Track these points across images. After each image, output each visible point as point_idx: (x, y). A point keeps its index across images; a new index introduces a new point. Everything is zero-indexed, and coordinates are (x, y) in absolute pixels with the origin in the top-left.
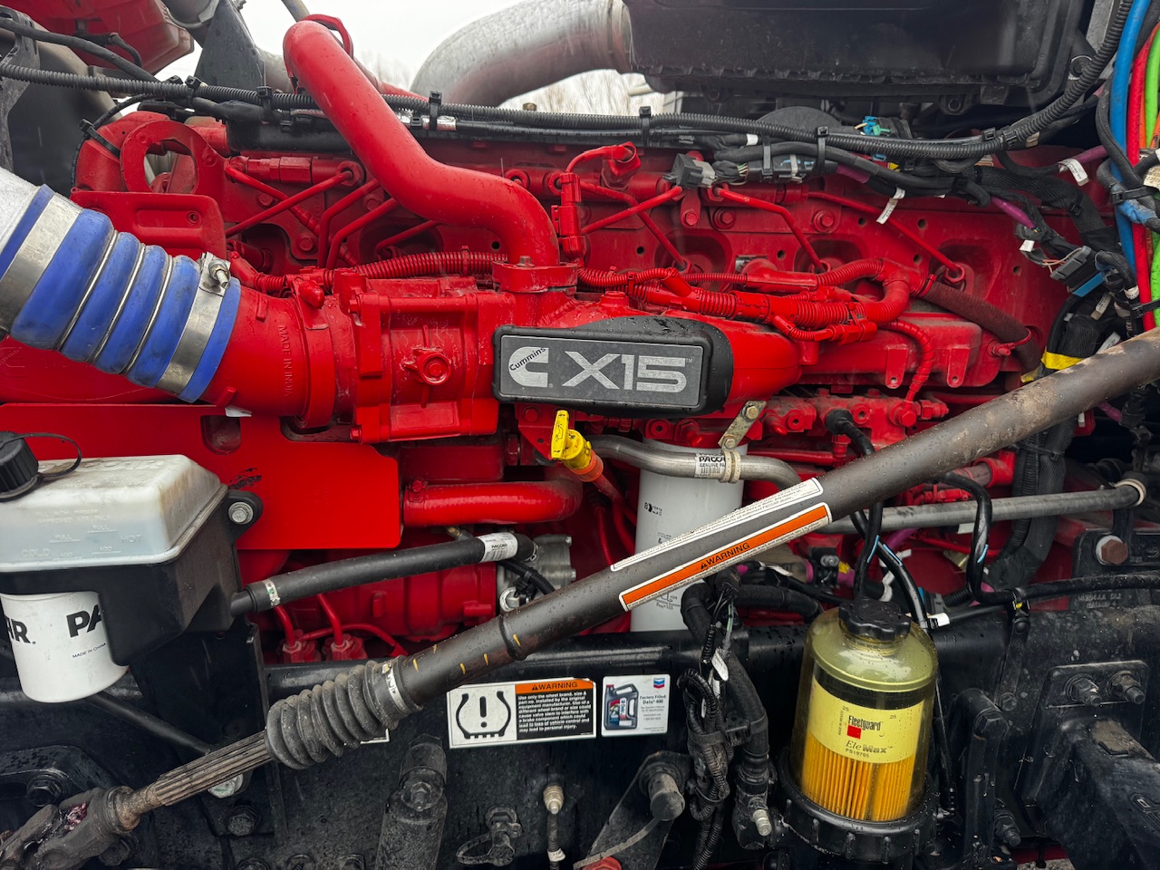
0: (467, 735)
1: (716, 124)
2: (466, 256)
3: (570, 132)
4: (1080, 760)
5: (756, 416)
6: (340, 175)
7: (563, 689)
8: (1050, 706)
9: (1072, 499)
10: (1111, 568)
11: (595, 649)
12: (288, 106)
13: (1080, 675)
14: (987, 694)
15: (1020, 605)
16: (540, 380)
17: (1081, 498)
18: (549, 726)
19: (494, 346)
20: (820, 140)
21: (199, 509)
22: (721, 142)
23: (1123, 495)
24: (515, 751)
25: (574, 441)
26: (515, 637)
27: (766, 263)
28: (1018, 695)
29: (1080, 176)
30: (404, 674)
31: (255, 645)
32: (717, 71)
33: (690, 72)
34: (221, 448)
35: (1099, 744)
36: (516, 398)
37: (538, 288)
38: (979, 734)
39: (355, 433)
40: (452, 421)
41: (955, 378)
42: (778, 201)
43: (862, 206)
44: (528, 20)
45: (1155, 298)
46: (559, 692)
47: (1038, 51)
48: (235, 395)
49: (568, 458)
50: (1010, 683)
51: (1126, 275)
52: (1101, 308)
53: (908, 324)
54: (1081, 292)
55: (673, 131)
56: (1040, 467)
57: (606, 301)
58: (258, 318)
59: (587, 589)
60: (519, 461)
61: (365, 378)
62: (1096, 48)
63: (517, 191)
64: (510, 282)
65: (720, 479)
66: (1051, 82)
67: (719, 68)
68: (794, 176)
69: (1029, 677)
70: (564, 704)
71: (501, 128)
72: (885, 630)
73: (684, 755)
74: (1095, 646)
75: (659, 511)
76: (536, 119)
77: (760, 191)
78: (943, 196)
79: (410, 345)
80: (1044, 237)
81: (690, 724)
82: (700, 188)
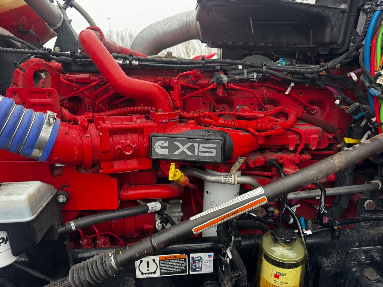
0: (143, 274)
1: (228, 62)
2: (142, 108)
3: (177, 66)
4: (359, 283)
5: (242, 162)
6: (99, 81)
7: (176, 258)
8: (348, 263)
9: (355, 188)
10: (369, 211)
11: (187, 244)
12: (81, 58)
13: (359, 252)
14: (326, 258)
15: (337, 228)
16: (165, 152)
17: (359, 188)
18: (171, 270)
19: (149, 140)
20: (264, 67)
21: (45, 199)
22: (230, 68)
23: (373, 186)
24: (160, 279)
25: (177, 173)
26: (155, 244)
27: (247, 108)
28: (337, 258)
29: (355, 78)
30: (117, 256)
31: (67, 244)
32: (229, 43)
33: (220, 43)
34: (57, 175)
35: (366, 277)
36: (157, 158)
37: (165, 120)
38: (323, 273)
39: (101, 171)
40: (135, 166)
41: (313, 146)
42: (250, 87)
43: (280, 88)
44: (169, 24)
45: (382, 122)
46: (174, 259)
47: (339, 36)
48: (58, 160)
49: (175, 179)
50: (334, 254)
51: (371, 113)
52: (364, 123)
53: (296, 128)
54: (357, 117)
55: (213, 65)
56: (344, 176)
57: (190, 124)
58: (65, 133)
59: (181, 227)
60: (162, 176)
61: (103, 152)
62: (360, 33)
63: (158, 87)
64: (156, 118)
65: (230, 184)
66: (344, 46)
67: (230, 42)
68: (255, 79)
69: (340, 252)
70: (176, 263)
71: (154, 64)
72: (287, 240)
73: (218, 282)
74: (364, 241)
75: (210, 194)
76: (166, 61)
77: (244, 84)
78: (308, 85)
79: (120, 140)
80: (343, 99)
81: (219, 273)
82: (223, 84)
